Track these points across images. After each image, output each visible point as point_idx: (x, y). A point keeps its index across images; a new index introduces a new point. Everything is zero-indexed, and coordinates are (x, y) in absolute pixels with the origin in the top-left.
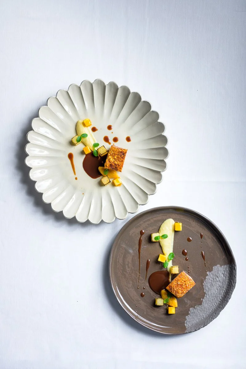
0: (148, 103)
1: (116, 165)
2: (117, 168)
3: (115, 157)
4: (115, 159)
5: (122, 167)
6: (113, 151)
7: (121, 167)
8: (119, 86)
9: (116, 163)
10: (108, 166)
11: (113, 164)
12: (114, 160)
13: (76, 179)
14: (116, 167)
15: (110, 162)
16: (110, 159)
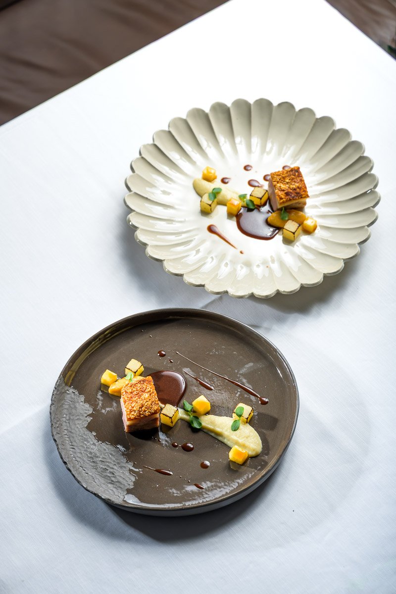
0: (287, 103)
1: (295, 189)
2: (299, 193)
3: (287, 181)
4: (287, 183)
5: (306, 188)
6: (278, 175)
7: (305, 190)
8: (229, 104)
9: (294, 186)
10: (283, 197)
11: (290, 190)
12: (287, 185)
13: (241, 252)
14: (296, 193)
15: (284, 190)
16: (280, 187)
